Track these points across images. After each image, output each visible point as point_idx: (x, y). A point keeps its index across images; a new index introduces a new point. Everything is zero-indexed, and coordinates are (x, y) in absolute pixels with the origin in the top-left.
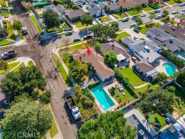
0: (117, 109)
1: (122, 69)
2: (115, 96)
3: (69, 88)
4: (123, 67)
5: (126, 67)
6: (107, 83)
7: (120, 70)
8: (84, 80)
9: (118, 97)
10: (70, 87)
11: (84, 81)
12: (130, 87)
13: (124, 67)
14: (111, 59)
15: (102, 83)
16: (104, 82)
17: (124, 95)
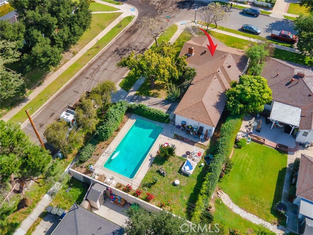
0: (122, 188)
1: (262, 143)
2: (156, 167)
3: (119, 88)
4: (267, 142)
5: (275, 148)
6: (183, 134)
7: (252, 140)
8: (155, 95)
9: (157, 174)
10: (122, 88)
11: (153, 96)
12: (206, 182)
13: (270, 143)
14: (239, 92)
15: (172, 125)
16: (178, 127)
17: (174, 184)
